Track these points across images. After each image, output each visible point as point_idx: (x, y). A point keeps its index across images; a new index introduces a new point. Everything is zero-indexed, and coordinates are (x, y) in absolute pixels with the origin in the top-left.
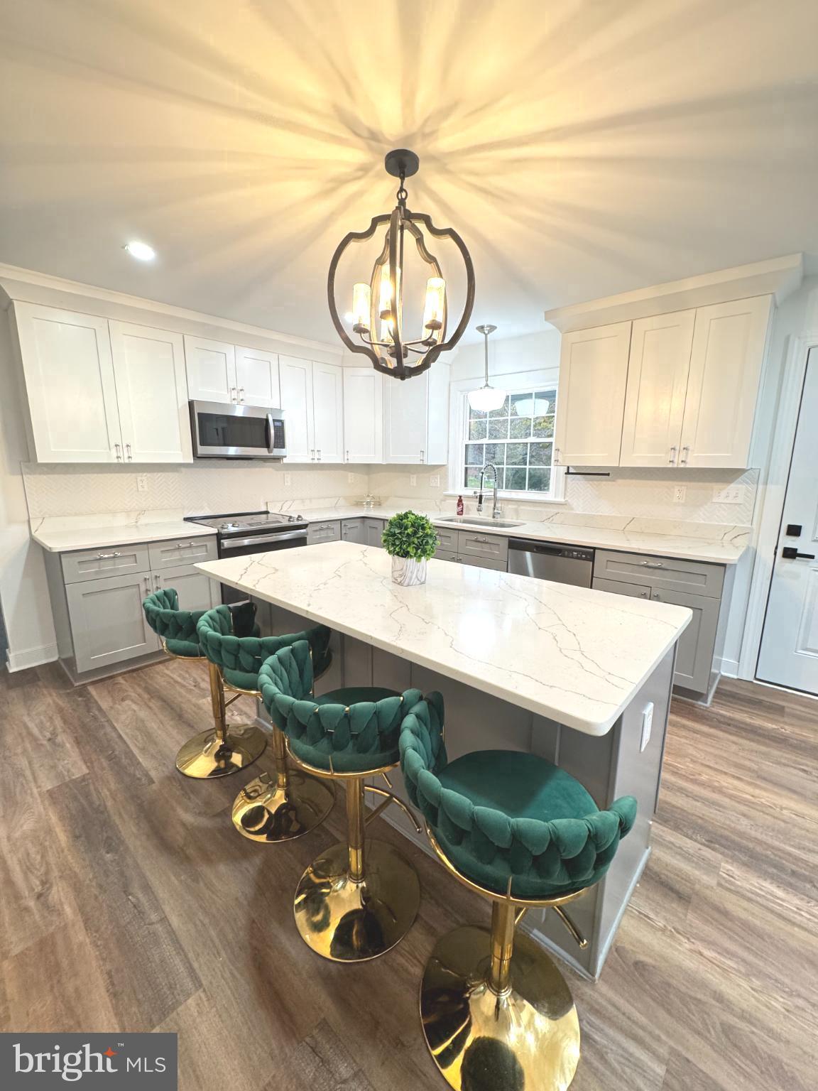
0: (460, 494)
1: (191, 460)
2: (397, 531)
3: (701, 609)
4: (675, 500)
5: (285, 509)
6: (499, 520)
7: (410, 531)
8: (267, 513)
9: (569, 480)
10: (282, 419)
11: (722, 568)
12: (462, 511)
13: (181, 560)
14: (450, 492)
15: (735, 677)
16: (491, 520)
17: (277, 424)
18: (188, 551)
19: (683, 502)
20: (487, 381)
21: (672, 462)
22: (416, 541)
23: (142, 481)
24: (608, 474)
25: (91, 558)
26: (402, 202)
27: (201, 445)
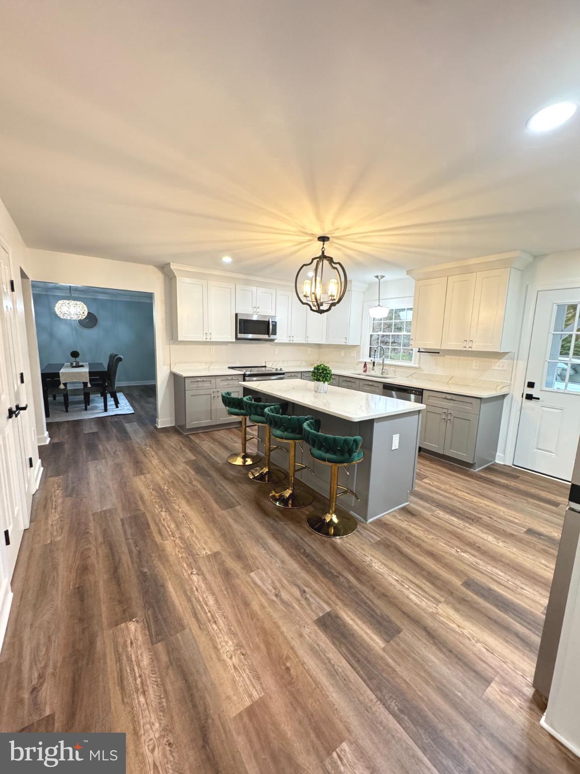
0: (366, 361)
1: (234, 340)
2: (316, 371)
3: (470, 420)
4: (474, 367)
5: (274, 365)
6: (385, 376)
7: (321, 371)
8: (265, 367)
9: (421, 355)
10: (276, 321)
11: (480, 400)
12: (366, 370)
13: (228, 385)
14: (361, 360)
15: (502, 463)
16: (381, 375)
17: (273, 323)
18: (231, 381)
19: (477, 368)
20: (379, 303)
21: (465, 347)
22: (323, 375)
23: (213, 349)
24: (439, 353)
25: (195, 380)
26: (323, 252)
27: (239, 333)
